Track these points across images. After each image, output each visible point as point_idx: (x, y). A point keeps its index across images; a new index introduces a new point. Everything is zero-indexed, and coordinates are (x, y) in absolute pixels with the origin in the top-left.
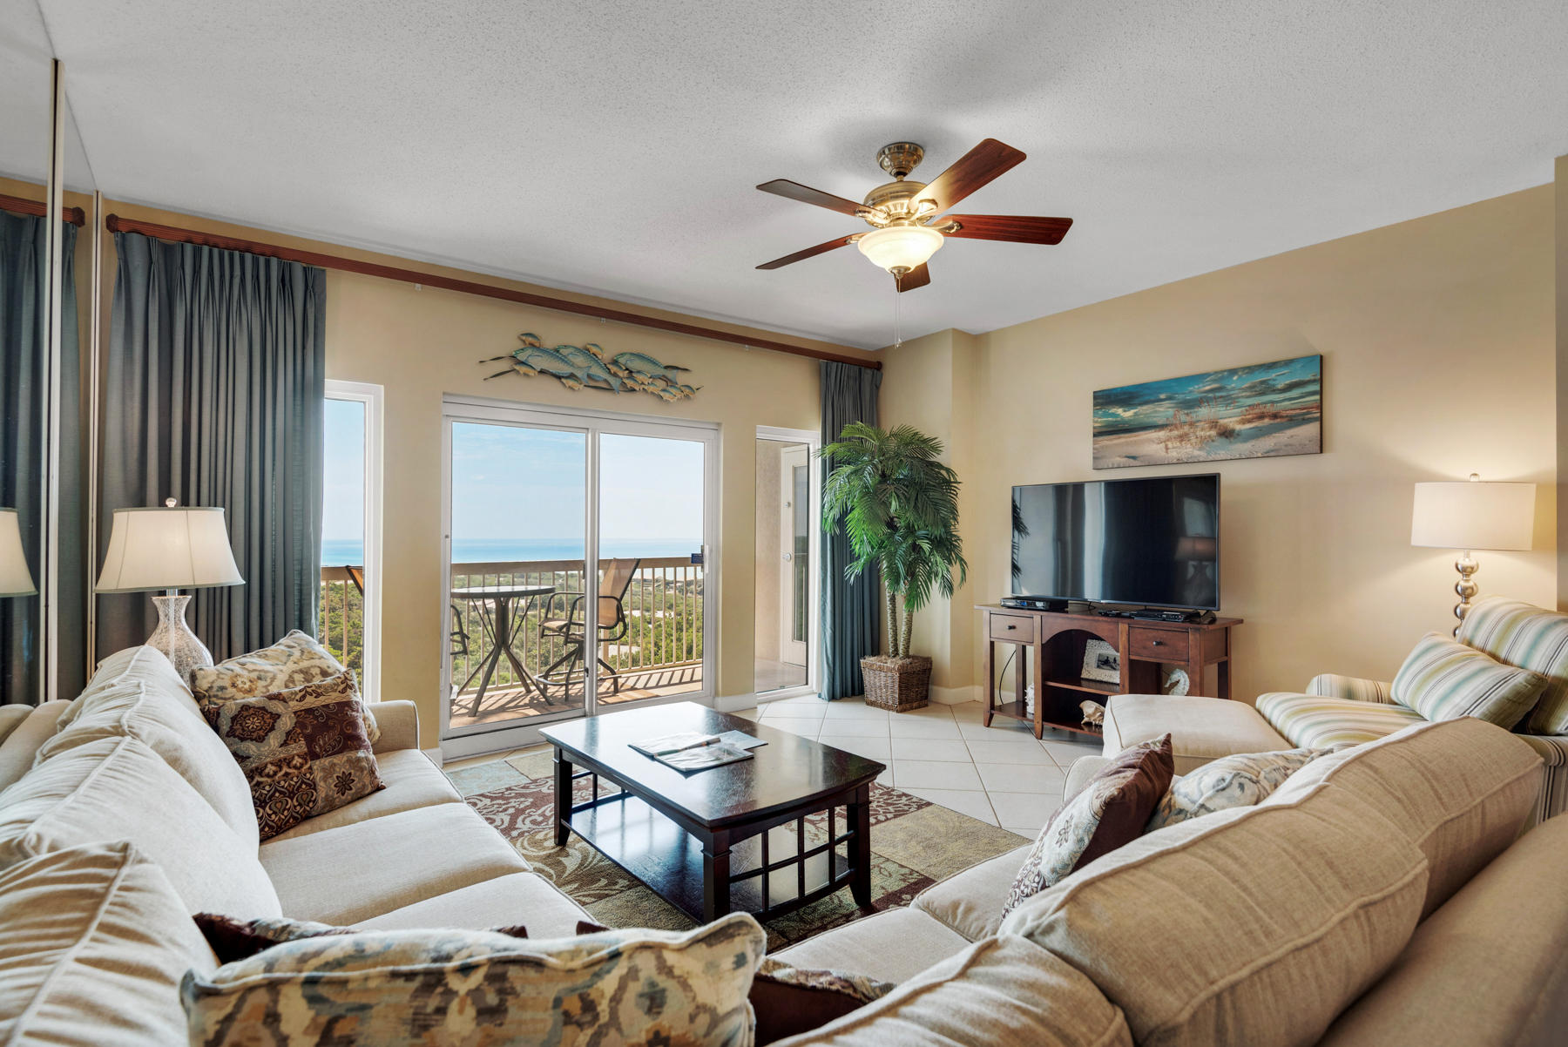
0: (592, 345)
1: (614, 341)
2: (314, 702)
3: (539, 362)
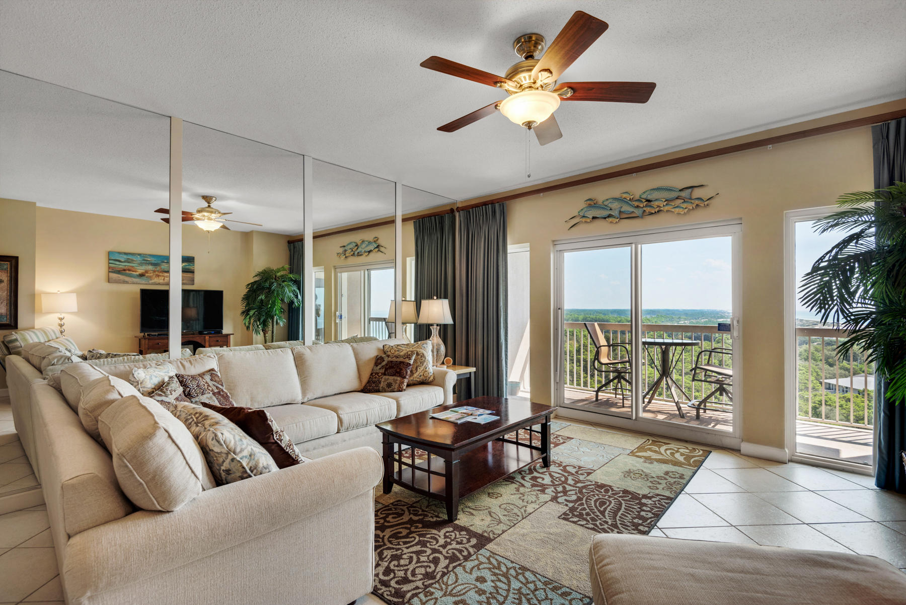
0: (623, 193)
2: (394, 359)
3: (591, 214)
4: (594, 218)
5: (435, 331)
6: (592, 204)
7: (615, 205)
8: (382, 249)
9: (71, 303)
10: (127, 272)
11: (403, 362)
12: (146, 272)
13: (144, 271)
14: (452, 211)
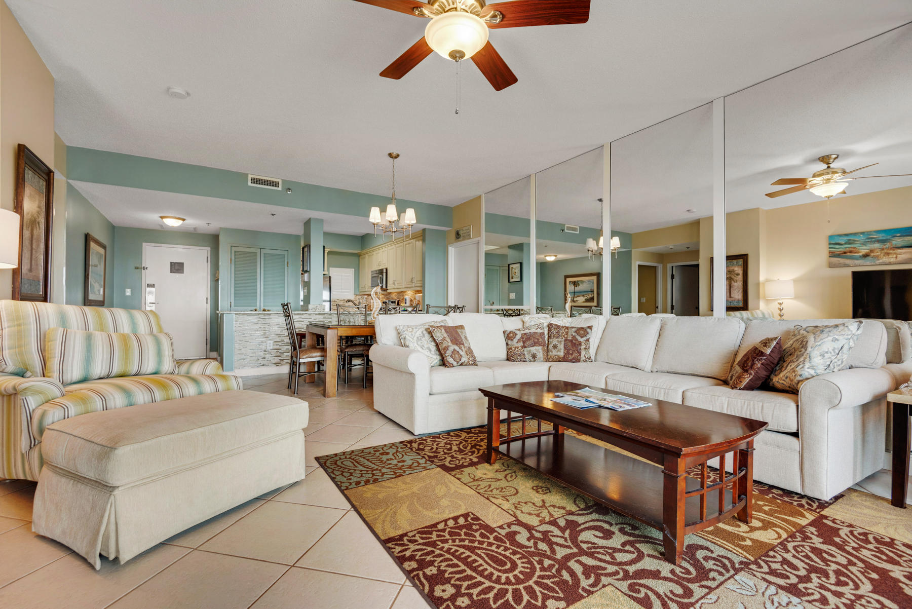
9: (789, 290)
10: (849, 254)
12: (872, 251)
13: (868, 251)
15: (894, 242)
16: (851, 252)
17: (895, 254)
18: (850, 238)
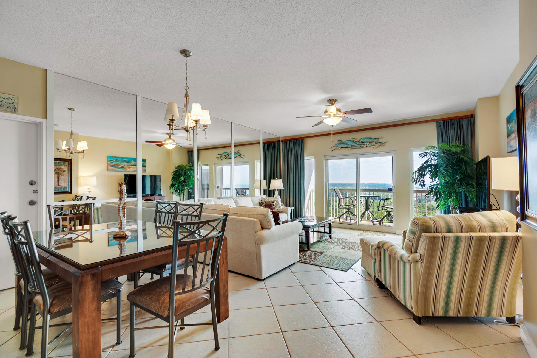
0: (353, 139)
1: (359, 136)
2: (268, 203)
3: (340, 146)
4: (341, 147)
5: (277, 193)
6: (341, 142)
7: (350, 143)
8: (242, 156)
9: (94, 181)
10: (116, 166)
11: (272, 204)
12: (124, 166)
13: (123, 165)
14: (279, 141)
15: (131, 163)
16: (117, 165)
17: (132, 168)
18: (117, 158)
